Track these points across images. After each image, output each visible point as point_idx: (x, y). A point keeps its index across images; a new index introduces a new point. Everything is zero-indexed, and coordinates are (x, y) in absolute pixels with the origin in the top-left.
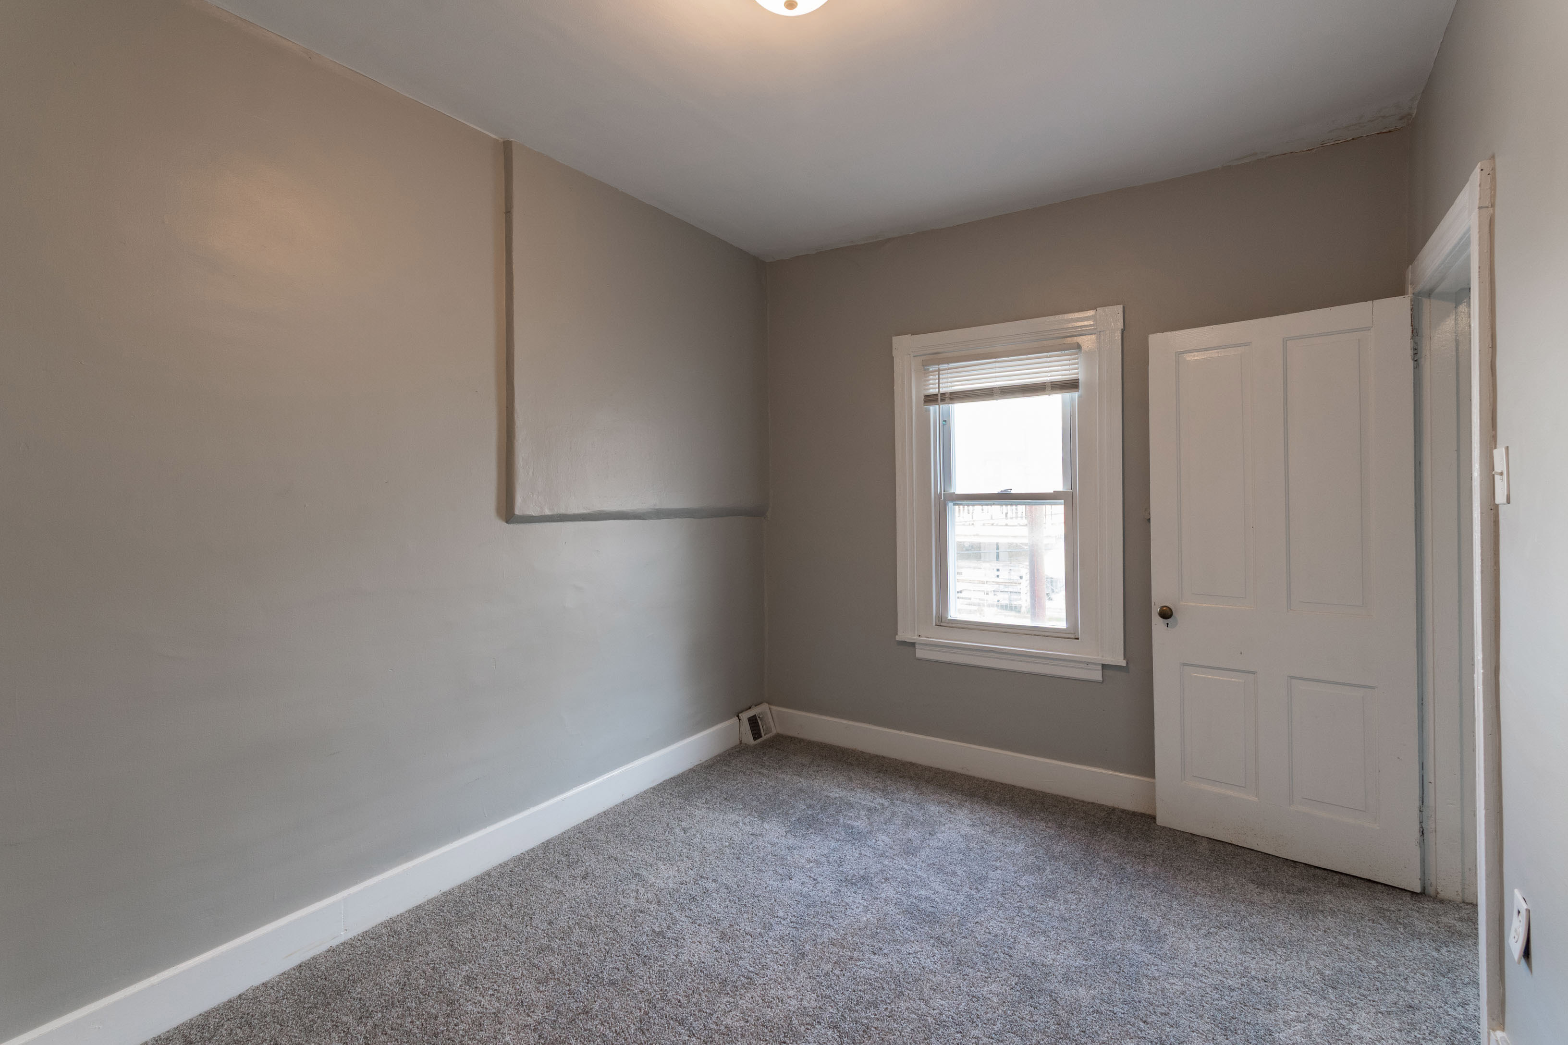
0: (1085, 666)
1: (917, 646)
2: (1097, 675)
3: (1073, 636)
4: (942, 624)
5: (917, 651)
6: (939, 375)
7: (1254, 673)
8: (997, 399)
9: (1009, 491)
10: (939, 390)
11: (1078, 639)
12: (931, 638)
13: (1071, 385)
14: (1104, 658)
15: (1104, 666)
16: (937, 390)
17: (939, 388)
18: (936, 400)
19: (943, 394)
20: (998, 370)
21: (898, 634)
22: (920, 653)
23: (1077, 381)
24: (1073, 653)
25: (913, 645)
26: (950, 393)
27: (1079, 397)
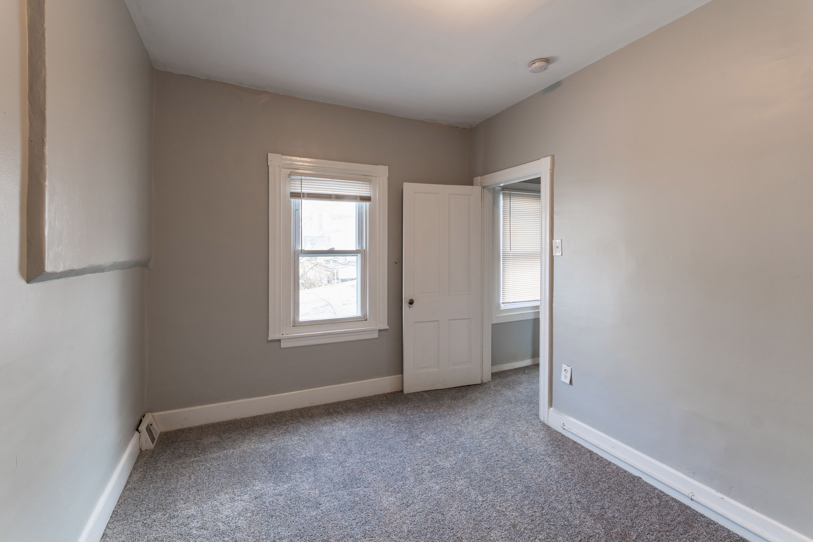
0: (371, 332)
1: (281, 341)
2: (376, 335)
3: (364, 319)
4: (296, 325)
5: (281, 343)
6: (301, 182)
7: (438, 321)
8: (333, 201)
9: (333, 249)
10: (301, 191)
11: (367, 320)
12: (290, 334)
13: (367, 199)
14: (379, 327)
15: (380, 331)
16: (300, 190)
17: (301, 189)
18: (300, 197)
19: (303, 194)
20: (332, 185)
21: (269, 336)
22: (284, 345)
23: (370, 197)
24: (366, 327)
25: (279, 341)
26: (307, 193)
27: (369, 205)
